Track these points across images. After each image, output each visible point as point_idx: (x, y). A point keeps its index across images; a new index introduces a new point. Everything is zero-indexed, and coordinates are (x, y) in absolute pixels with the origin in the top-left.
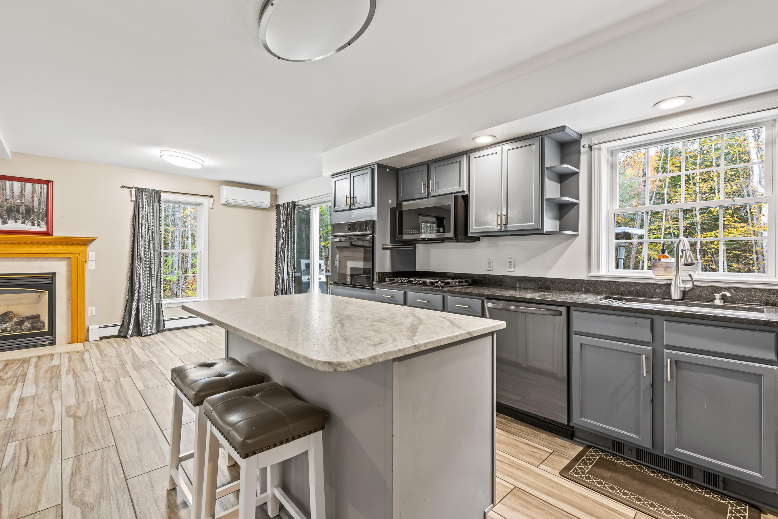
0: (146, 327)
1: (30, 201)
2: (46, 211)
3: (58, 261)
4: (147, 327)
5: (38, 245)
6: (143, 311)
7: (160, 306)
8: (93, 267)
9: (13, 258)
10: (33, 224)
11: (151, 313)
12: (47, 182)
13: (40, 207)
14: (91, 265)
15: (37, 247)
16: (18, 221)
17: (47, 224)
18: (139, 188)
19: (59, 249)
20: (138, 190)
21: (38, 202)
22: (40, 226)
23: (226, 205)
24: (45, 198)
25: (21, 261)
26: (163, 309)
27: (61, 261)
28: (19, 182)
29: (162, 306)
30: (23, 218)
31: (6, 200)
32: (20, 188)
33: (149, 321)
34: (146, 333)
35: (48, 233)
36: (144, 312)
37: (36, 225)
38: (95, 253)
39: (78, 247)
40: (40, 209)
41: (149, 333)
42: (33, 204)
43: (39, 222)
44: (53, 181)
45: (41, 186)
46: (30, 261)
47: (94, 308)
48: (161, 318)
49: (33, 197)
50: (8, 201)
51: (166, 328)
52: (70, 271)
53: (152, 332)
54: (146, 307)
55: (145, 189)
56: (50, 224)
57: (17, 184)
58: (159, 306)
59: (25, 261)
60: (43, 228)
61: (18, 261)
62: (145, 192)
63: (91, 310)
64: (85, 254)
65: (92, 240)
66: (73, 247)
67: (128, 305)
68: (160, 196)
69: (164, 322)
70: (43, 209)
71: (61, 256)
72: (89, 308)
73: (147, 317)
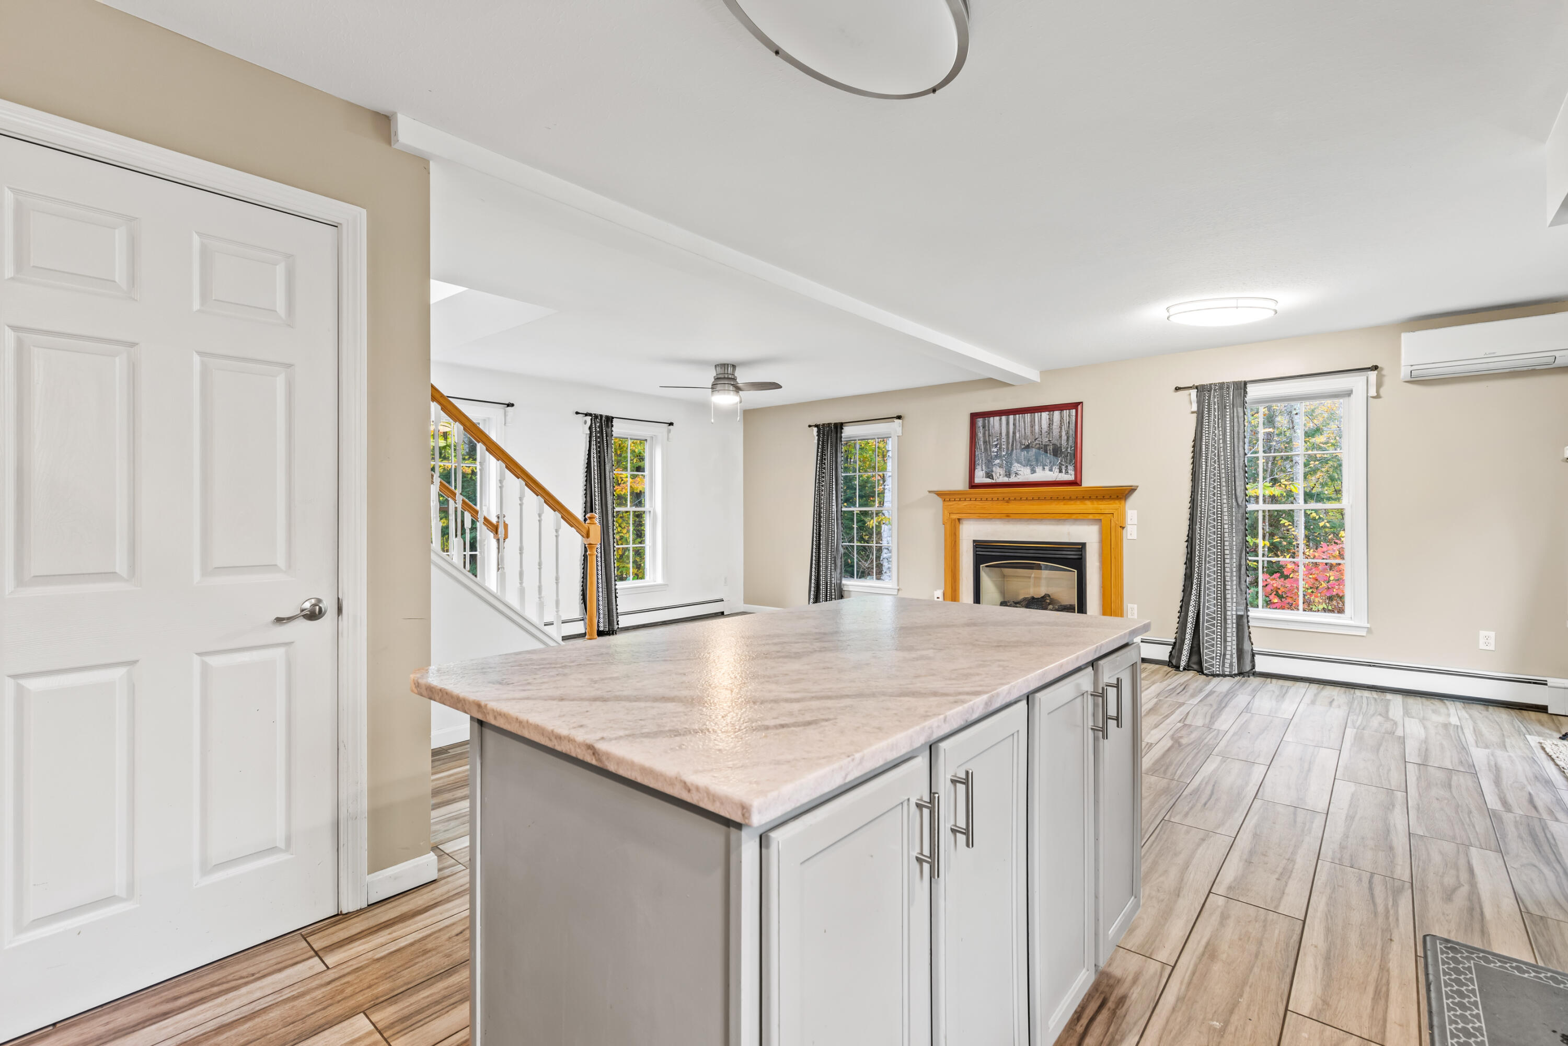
0: (1209, 658)
1: (1058, 437)
2: (1074, 449)
3: (1088, 525)
4: (1212, 658)
5: (1065, 501)
6: (1206, 624)
7: (1245, 621)
8: (1134, 536)
9: (1042, 519)
10: (1061, 471)
11: (1221, 632)
12: (1076, 406)
13: (1068, 444)
14: (1131, 532)
15: (1064, 505)
16: (1046, 467)
17: (1075, 470)
18: (1203, 386)
19: (1089, 506)
20: (1201, 390)
21: (1066, 437)
22: (1067, 472)
23: (1416, 381)
24: (1074, 430)
25: (1049, 524)
26: (1251, 629)
27: (1092, 525)
28: (1047, 413)
29: (1248, 622)
30: (1050, 463)
31: (1035, 440)
32: (1048, 420)
33: (1217, 647)
34: (1209, 669)
35: (1076, 483)
36: (1208, 628)
37: (1064, 471)
38: (1136, 511)
39: (1112, 502)
40: (1068, 448)
41: (1216, 670)
42: (1061, 440)
43: (1067, 467)
44: (1082, 402)
45: (1070, 413)
46: (1058, 524)
47: (1136, 606)
48: (1247, 646)
49: (1060, 432)
50: (1037, 442)
51: (1258, 669)
52: (1102, 542)
53: (1223, 670)
54: (1214, 618)
55: (1215, 385)
56: (1078, 471)
57: (1045, 415)
58: (1242, 622)
59: (1053, 524)
60: (1070, 477)
61: (1046, 524)
62: (1215, 390)
63: (1132, 609)
64: (1123, 516)
65: (1131, 490)
66: (1104, 502)
67: (1183, 608)
68: (1245, 392)
69: (1253, 655)
70: (1071, 447)
71: (1091, 517)
72: (1129, 605)
73: (1213, 639)
